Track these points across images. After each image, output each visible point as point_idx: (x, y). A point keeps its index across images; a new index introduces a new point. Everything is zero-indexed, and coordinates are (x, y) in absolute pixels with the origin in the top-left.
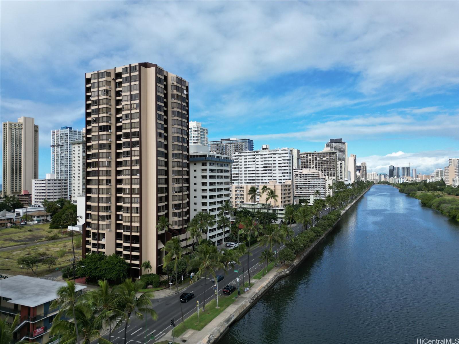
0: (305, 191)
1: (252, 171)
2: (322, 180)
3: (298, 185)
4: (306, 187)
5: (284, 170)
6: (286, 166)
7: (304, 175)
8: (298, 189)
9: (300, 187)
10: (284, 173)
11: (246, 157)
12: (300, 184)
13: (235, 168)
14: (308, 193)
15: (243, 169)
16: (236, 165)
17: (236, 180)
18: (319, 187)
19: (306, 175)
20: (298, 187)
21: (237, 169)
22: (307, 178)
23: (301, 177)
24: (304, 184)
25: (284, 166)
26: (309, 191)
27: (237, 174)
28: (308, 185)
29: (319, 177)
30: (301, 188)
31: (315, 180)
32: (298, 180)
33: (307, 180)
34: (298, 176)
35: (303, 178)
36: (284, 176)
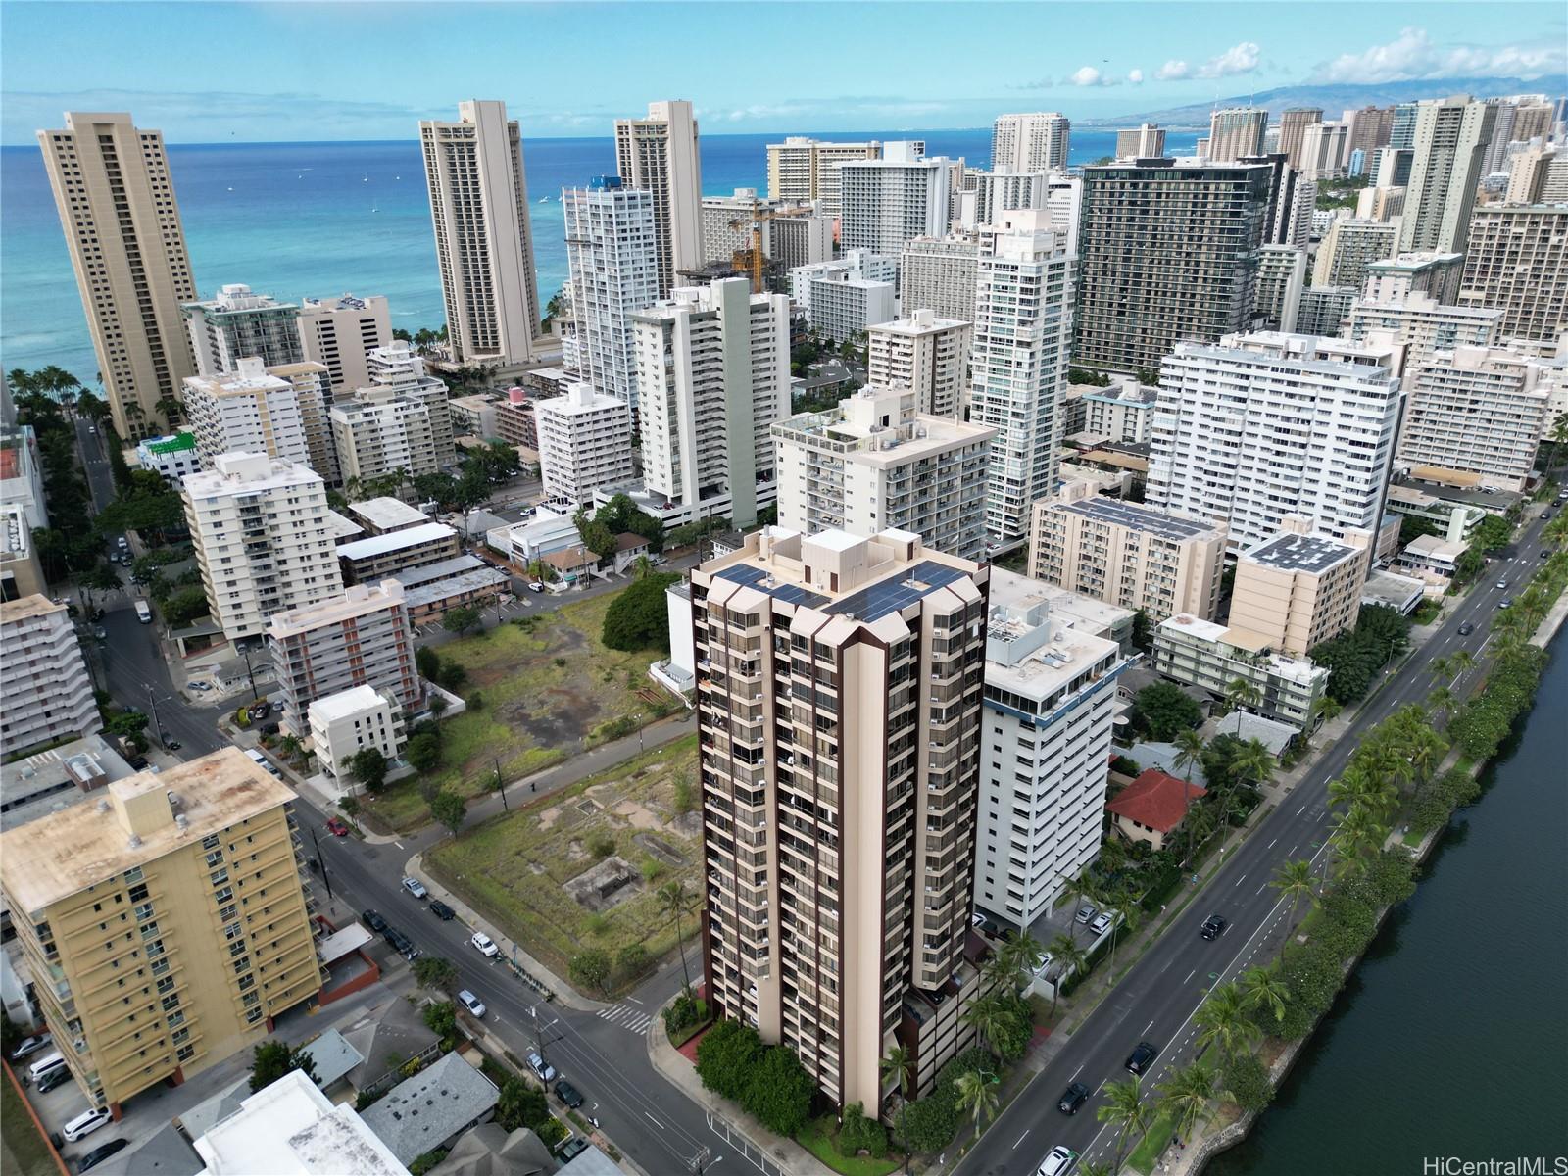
0: (1446, 437)
1: (1230, 433)
2: (1532, 403)
3: (1421, 407)
4: (1457, 421)
5: (1357, 456)
6: (1365, 445)
7: (1457, 373)
8: (1418, 441)
9: (1432, 417)
10: (1356, 468)
11: (1211, 377)
12: (1434, 409)
13: (1166, 410)
14: (1458, 447)
15: (1197, 419)
16: (1172, 400)
17: (1163, 453)
18: (1513, 428)
19: (1466, 374)
20: (1423, 416)
21: (1172, 417)
22: (1470, 388)
23: (1443, 380)
24: (1450, 408)
25: (1359, 443)
26: (1466, 439)
27: (1169, 433)
28: (1465, 413)
29: (1521, 389)
30: (1434, 422)
31: (1502, 400)
32: (1429, 391)
33: (1469, 396)
34: (1432, 374)
35: (1450, 385)
36: (1351, 479)
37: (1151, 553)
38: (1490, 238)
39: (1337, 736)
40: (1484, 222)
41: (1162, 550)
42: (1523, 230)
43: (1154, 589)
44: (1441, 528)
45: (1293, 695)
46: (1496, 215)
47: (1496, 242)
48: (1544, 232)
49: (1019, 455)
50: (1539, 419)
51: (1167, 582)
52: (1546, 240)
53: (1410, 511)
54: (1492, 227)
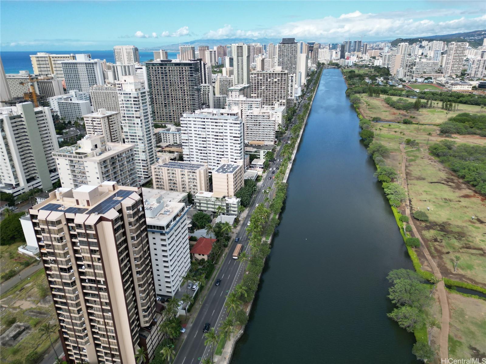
0: (255, 133)
1: (203, 138)
2: (272, 122)
3: (248, 126)
4: (257, 128)
5: (235, 140)
6: (237, 137)
7: (254, 116)
8: (249, 135)
9: (251, 128)
10: (236, 143)
11: (195, 123)
12: (251, 126)
13: (184, 133)
14: (258, 135)
15: (193, 135)
16: (185, 130)
17: (186, 146)
18: (269, 128)
19: (256, 116)
20: (249, 128)
21: (187, 135)
22: (258, 119)
23: (251, 118)
24: (254, 125)
25: (235, 137)
26: (260, 133)
27: (187, 140)
28: (258, 126)
29: (269, 118)
30: (251, 129)
31: (266, 122)
32: (249, 121)
33: (258, 122)
34: (249, 117)
35: (253, 119)
36: (236, 147)
37: (189, 175)
38: (255, 80)
39: (245, 216)
40: (253, 76)
41: (192, 174)
42: (262, 78)
43: (191, 186)
44: (258, 156)
45: (233, 207)
46: (255, 74)
47: (256, 81)
48: (266, 78)
49: (143, 152)
50: (274, 126)
51: (195, 183)
52: (267, 80)
53: (251, 153)
54: (255, 77)
